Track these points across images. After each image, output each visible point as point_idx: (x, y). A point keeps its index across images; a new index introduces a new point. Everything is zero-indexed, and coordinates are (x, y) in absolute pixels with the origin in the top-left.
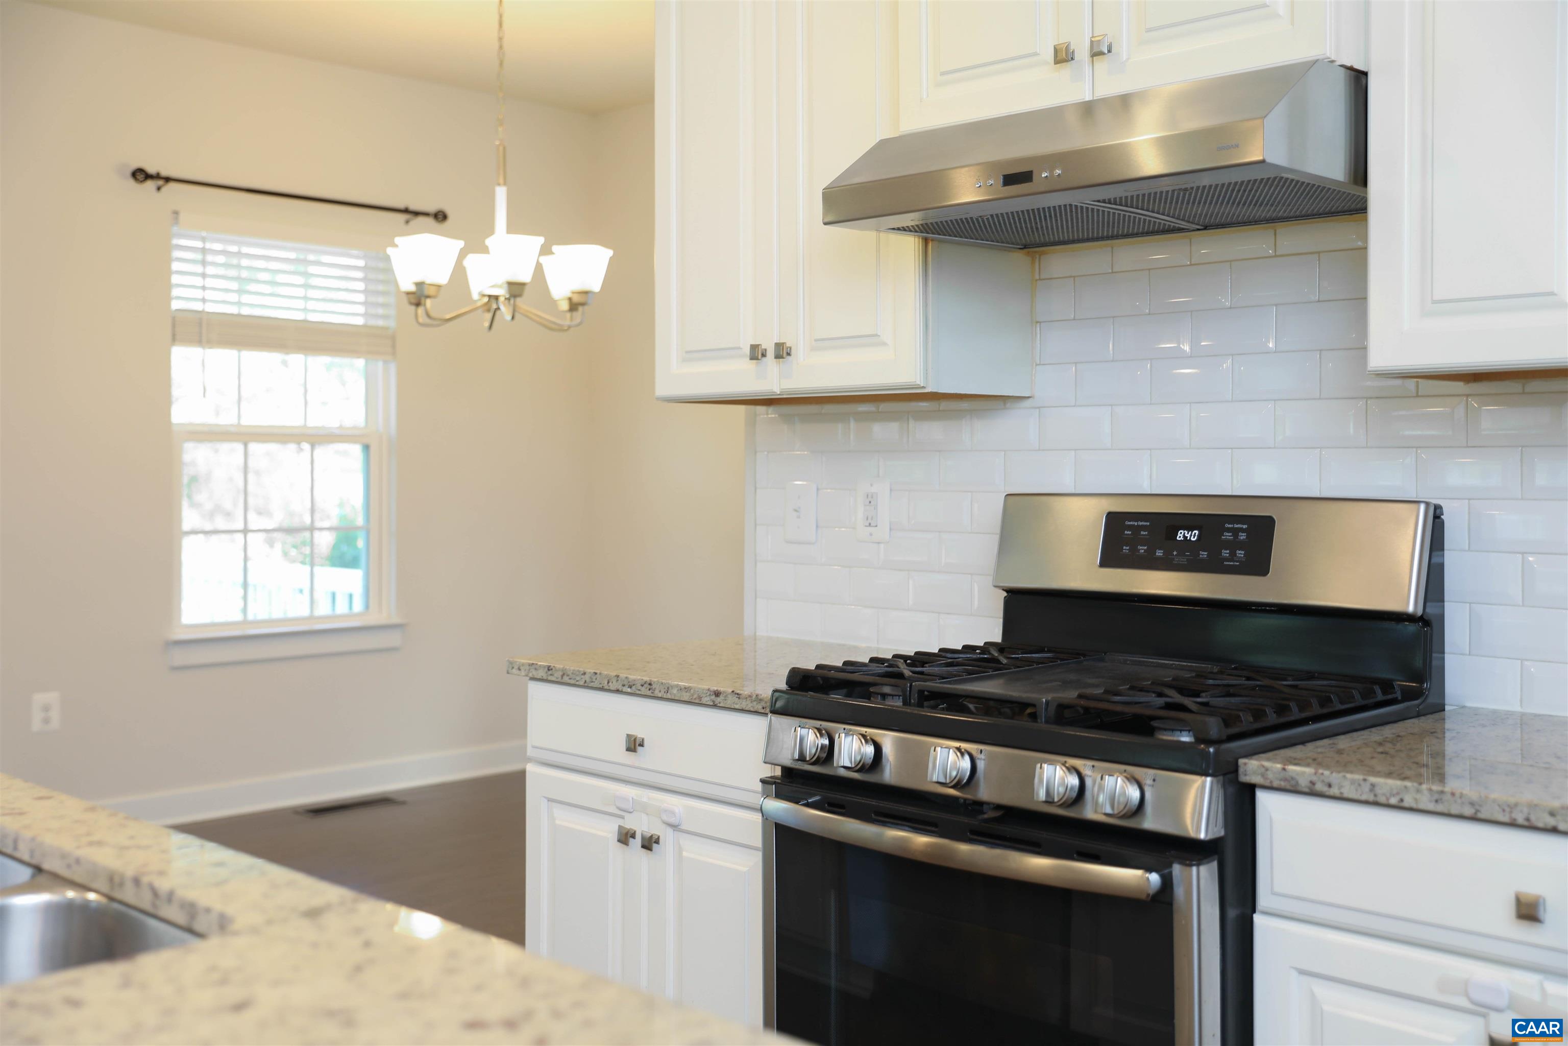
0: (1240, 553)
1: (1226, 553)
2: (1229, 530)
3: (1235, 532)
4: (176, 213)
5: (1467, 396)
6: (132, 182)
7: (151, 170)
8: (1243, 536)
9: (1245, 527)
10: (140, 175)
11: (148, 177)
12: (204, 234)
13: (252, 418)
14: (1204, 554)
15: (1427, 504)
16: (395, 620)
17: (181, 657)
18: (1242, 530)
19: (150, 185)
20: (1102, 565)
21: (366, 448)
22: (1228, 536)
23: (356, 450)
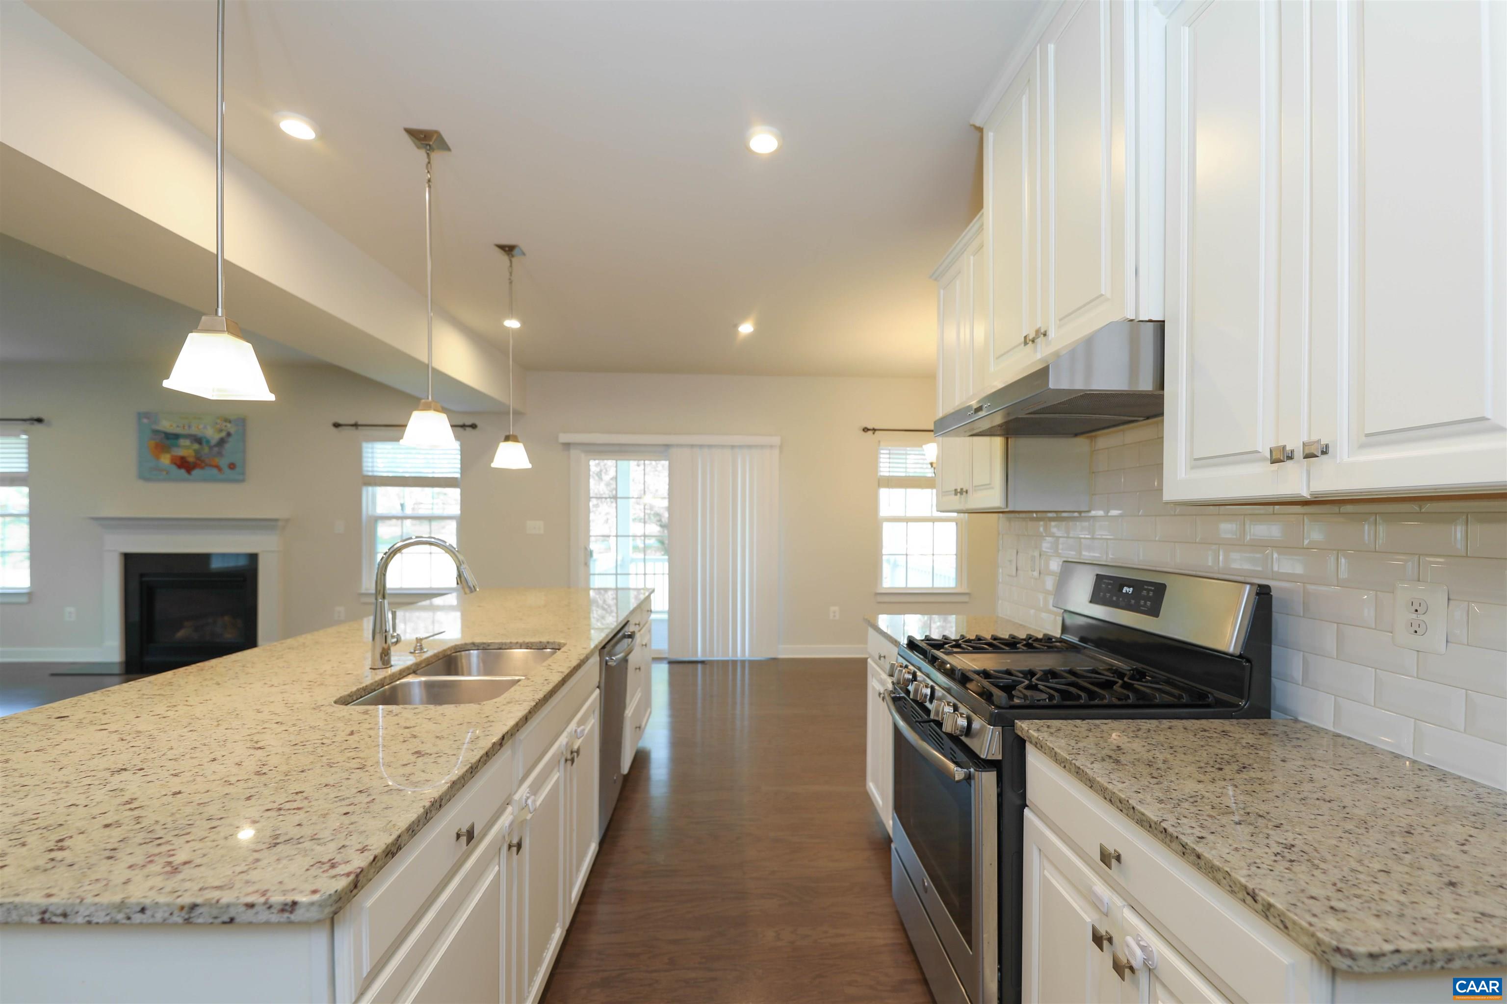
0: (1149, 603)
1: (1142, 602)
2: (1146, 589)
3: (1148, 591)
4: (879, 442)
5: (1304, 514)
6: (863, 433)
7: (869, 427)
8: (1151, 594)
9: (1153, 588)
10: (866, 430)
11: (868, 430)
12: (890, 448)
13: (910, 514)
14: (1133, 602)
15: (1251, 584)
16: (967, 591)
17: (880, 599)
18: (1151, 590)
19: (870, 433)
20: (1091, 602)
21: (957, 524)
22: (1144, 593)
23: (954, 524)
